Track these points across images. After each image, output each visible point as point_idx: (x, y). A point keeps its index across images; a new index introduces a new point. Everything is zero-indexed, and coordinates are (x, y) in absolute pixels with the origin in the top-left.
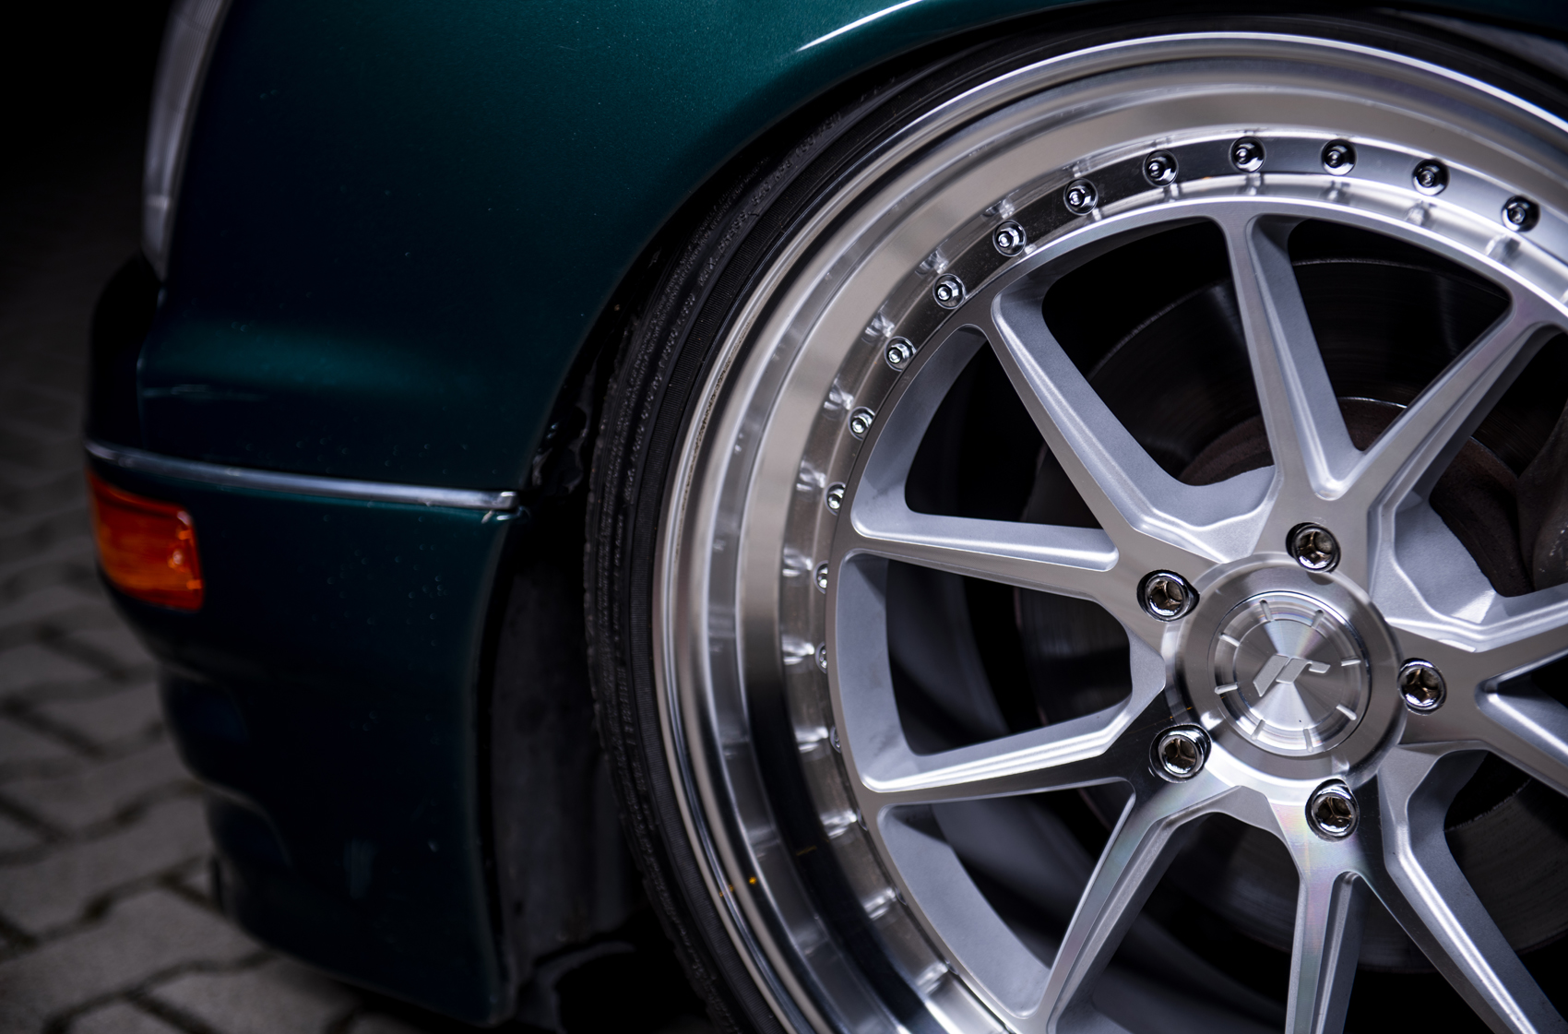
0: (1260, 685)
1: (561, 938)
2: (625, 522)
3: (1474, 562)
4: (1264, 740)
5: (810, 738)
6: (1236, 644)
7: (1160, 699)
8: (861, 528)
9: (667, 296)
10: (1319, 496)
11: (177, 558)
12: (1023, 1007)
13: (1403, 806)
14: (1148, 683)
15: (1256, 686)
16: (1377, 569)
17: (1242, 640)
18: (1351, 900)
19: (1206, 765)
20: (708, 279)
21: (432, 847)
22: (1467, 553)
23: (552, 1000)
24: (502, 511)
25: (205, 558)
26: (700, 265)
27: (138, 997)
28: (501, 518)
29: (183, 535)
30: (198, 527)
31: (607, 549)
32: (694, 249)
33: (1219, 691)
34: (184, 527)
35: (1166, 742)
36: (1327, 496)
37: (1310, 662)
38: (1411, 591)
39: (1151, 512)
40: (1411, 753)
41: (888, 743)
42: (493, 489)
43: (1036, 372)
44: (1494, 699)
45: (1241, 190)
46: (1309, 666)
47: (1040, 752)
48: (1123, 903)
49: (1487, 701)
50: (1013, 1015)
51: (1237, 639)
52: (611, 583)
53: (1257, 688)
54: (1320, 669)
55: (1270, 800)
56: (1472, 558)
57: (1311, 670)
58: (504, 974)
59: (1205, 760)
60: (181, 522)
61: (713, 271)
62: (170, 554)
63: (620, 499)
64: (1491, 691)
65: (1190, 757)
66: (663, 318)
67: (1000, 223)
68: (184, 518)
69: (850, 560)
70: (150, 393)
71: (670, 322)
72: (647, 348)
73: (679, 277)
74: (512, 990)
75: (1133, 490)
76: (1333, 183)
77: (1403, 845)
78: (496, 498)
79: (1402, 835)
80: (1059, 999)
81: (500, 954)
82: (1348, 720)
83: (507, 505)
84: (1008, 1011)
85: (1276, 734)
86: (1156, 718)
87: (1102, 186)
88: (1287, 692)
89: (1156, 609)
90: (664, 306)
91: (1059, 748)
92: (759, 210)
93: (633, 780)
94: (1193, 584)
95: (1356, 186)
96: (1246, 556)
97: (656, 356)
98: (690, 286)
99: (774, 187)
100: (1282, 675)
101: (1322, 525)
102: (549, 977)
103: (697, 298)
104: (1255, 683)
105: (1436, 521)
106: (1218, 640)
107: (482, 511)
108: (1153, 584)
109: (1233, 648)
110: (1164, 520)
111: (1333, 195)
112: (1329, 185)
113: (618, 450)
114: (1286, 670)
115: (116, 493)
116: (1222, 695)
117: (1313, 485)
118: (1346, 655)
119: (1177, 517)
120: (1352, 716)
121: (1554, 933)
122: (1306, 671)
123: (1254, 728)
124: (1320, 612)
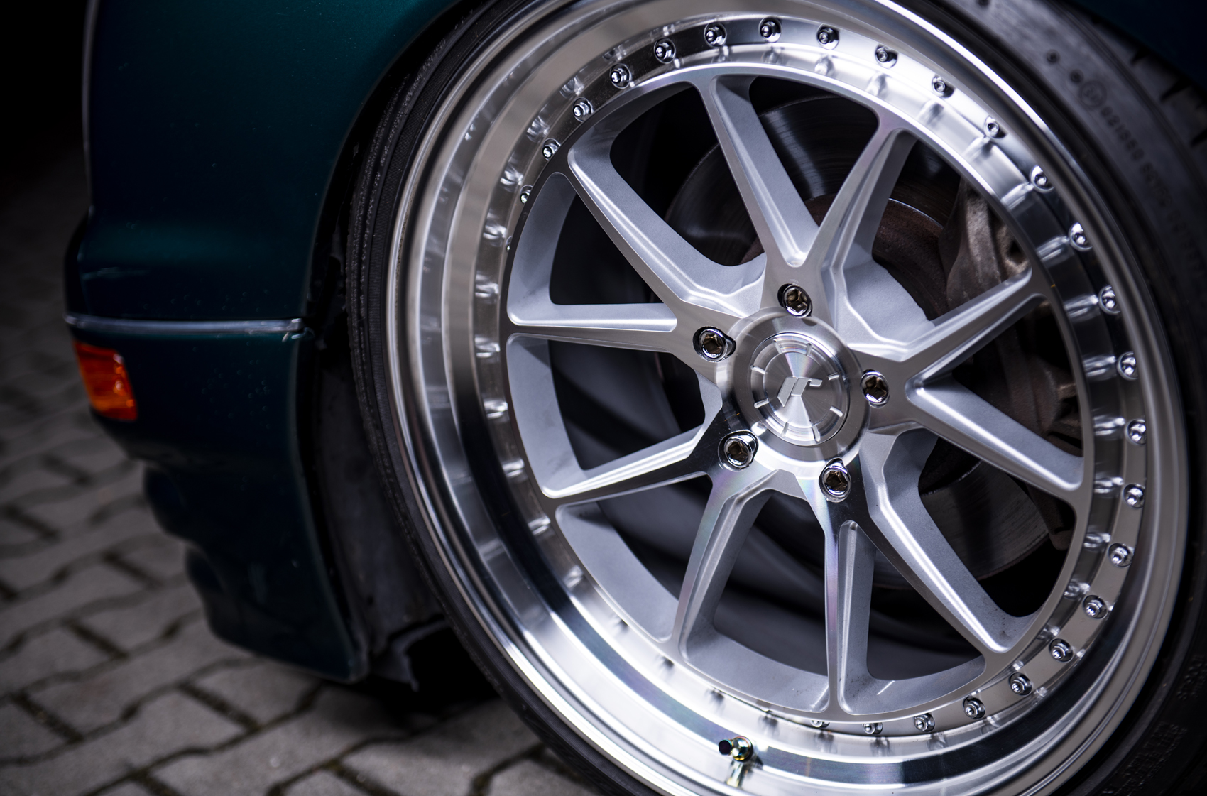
0: (781, 398)
1: (406, 619)
2: (364, 331)
3: (912, 299)
4: (790, 437)
5: (513, 468)
6: (763, 372)
7: (720, 416)
8: (515, 319)
9: (366, 175)
10: (790, 265)
11: (118, 386)
12: (663, 635)
13: (881, 472)
14: (713, 406)
15: (780, 400)
16: (837, 310)
17: (766, 369)
18: (857, 541)
19: (755, 458)
20: (385, 161)
21: (295, 564)
22: (907, 293)
23: (405, 662)
24: (294, 332)
25: (134, 385)
26: (381, 151)
27: (188, 689)
28: (294, 337)
29: (118, 370)
30: (127, 365)
31: (358, 351)
32: (377, 141)
33: (757, 406)
34: (118, 365)
35: (729, 444)
36: (796, 264)
37: (810, 380)
38: (861, 324)
39: (695, 287)
40: (878, 435)
41: (563, 464)
42: (287, 318)
43: (605, 201)
44: (921, 392)
45: (715, 59)
46: (809, 382)
47: (652, 460)
48: (717, 558)
49: (916, 394)
50: (657, 640)
51: (763, 369)
52: (364, 374)
53: (781, 401)
54: (816, 383)
55: (797, 478)
56: (910, 296)
57: (811, 385)
58: (356, 646)
59: (754, 454)
60: (116, 362)
61: (387, 155)
62: (113, 384)
63: (359, 316)
64: (919, 387)
65: (744, 454)
66: (366, 190)
67: (575, 100)
68: (118, 359)
69: (513, 342)
70: (87, 276)
71: (369, 193)
72: (360, 212)
73: (371, 162)
74: (364, 656)
75: (681, 274)
76: (772, 48)
77: (884, 499)
78: (289, 323)
79: (882, 492)
80: (684, 627)
81: (351, 633)
82: (838, 417)
83: (296, 328)
84: (654, 638)
85: (796, 431)
86: (720, 429)
87: (632, 67)
88: (797, 403)
89: (708, 354)
90: (365, 183)
91: (663, 456)
92: (407, 111)
93: (398, 505)
94: (728, 334)
95: (789, 49)
96: (757, 311)
97: (365, 217)
98: (377, 167)
99: (413, 94)
100: (795, 390)
101: (797, 285)
102: (401, 647)
103: (381, 175)
104: (779, 398)
105: (883, 273)
106: (751, 371)
107: (282, 334)
108: (703, 338)
109: (761, 375)
110: (705, 292)
111: (771, 57)
112: (770, 49)
113: (354, 284)
114: (797, 385)
115: (86, 347)
116: (759, 408)
117: (786, 257)
118: (830, 372)
119: (713, 289)
120: (840, 414)
121: (1024, 551)
122: (808, 387)
123: (782, 429)
124: (810, 344)
